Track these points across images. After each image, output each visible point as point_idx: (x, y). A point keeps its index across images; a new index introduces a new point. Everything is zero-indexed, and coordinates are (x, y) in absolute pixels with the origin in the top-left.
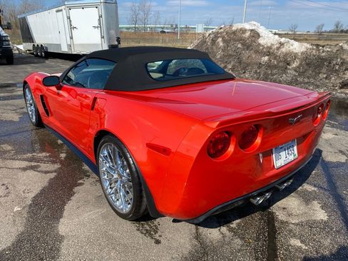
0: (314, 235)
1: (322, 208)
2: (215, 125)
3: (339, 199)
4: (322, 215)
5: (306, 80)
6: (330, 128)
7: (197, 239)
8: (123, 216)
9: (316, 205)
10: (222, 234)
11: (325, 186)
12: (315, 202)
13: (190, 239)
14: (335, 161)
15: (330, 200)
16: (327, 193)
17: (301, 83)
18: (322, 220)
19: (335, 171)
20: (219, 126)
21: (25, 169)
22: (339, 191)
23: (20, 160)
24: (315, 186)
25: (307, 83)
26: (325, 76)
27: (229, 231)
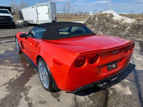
0: (124, 101)
1: (130, 89)
2: (78, 54)
3: (138, 86)
4: (129, 93)
5: (133, 35)
6: (140, 56)
7: (75, 100)
8: (46, 89)
9: (128, 88)
10: (85, 98)
11: (134, 80)
12: (128, 87)
13: (72, 100)
14: (140, 69)
15: (135, 86)
16: (133, 83)
17: (130, 36)
18: (129, 95)
19: (139, 74)
20: (79, 55)
21: (12, 70)
22: (139, 83)
23: (12, 66)
24: (129, 80)
25: (133, 36)
26: (141, 33)
27: (89, 97)
